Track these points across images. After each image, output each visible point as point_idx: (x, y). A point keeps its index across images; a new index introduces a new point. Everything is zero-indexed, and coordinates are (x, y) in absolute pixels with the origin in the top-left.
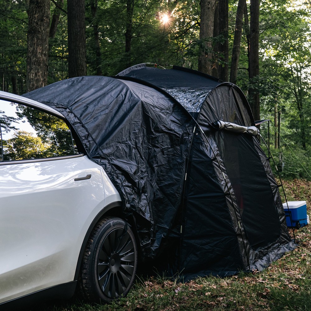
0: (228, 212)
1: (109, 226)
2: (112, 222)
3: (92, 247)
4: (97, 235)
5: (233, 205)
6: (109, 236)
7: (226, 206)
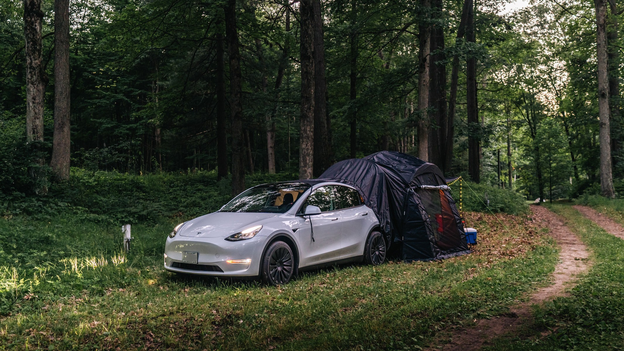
0: (425, 230)
1: (375, 235)
2: (376, 233)
3: (369, 242)
4: (371, 238)
5: (428, 227)
6: (375, 239)
7: (424, 227)
